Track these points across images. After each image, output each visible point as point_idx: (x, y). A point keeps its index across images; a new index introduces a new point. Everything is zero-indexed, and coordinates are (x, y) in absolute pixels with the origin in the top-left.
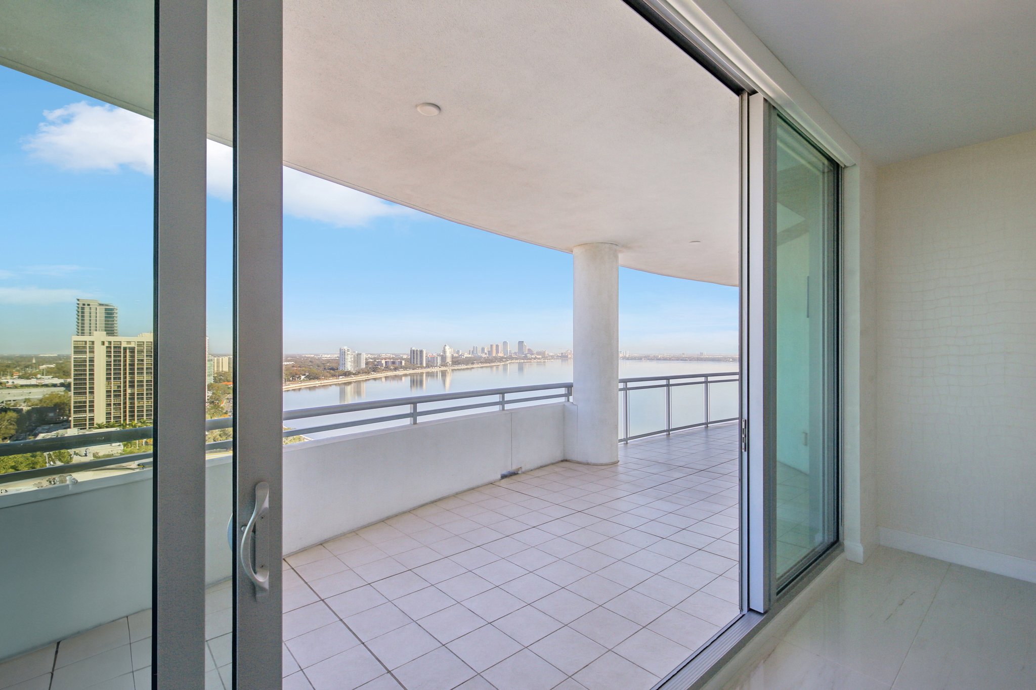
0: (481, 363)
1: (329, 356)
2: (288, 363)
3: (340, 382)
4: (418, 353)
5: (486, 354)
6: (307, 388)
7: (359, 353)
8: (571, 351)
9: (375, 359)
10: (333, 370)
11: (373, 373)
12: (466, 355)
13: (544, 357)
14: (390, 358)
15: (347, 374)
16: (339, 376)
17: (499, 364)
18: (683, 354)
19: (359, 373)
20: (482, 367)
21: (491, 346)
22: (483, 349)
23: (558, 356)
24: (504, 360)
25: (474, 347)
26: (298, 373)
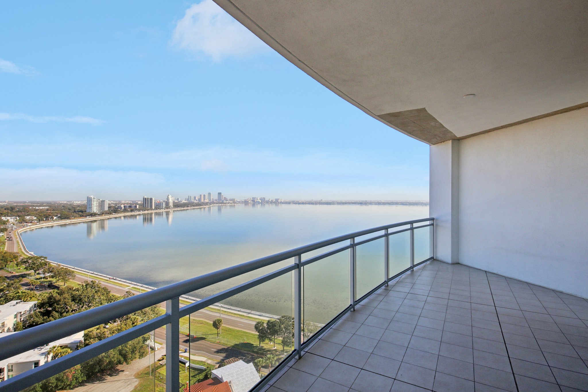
0: (193, 206)
1: (79, 202)
2: (43, 208)
3: (87, 221)
4: (149, 200)
5: (197, 200)
6: (59, 225)
7: (103, 200)
8: (250, 199)
9: (116, 204)
10: (81, 212)
11: (114, 214)
12: (184, 201)
13: (234, 202)
14: (128, 204)
15: (93, 215)
16: (86, 216)
17: (205, 207)
18: (312, 200)
19: (103, 214)
20: (194, 209)
21: (201, 195)
22: (195, 198)
23: (242, 202)
24: (209, 204)
25: (189, 196)
26: (51, 215)
